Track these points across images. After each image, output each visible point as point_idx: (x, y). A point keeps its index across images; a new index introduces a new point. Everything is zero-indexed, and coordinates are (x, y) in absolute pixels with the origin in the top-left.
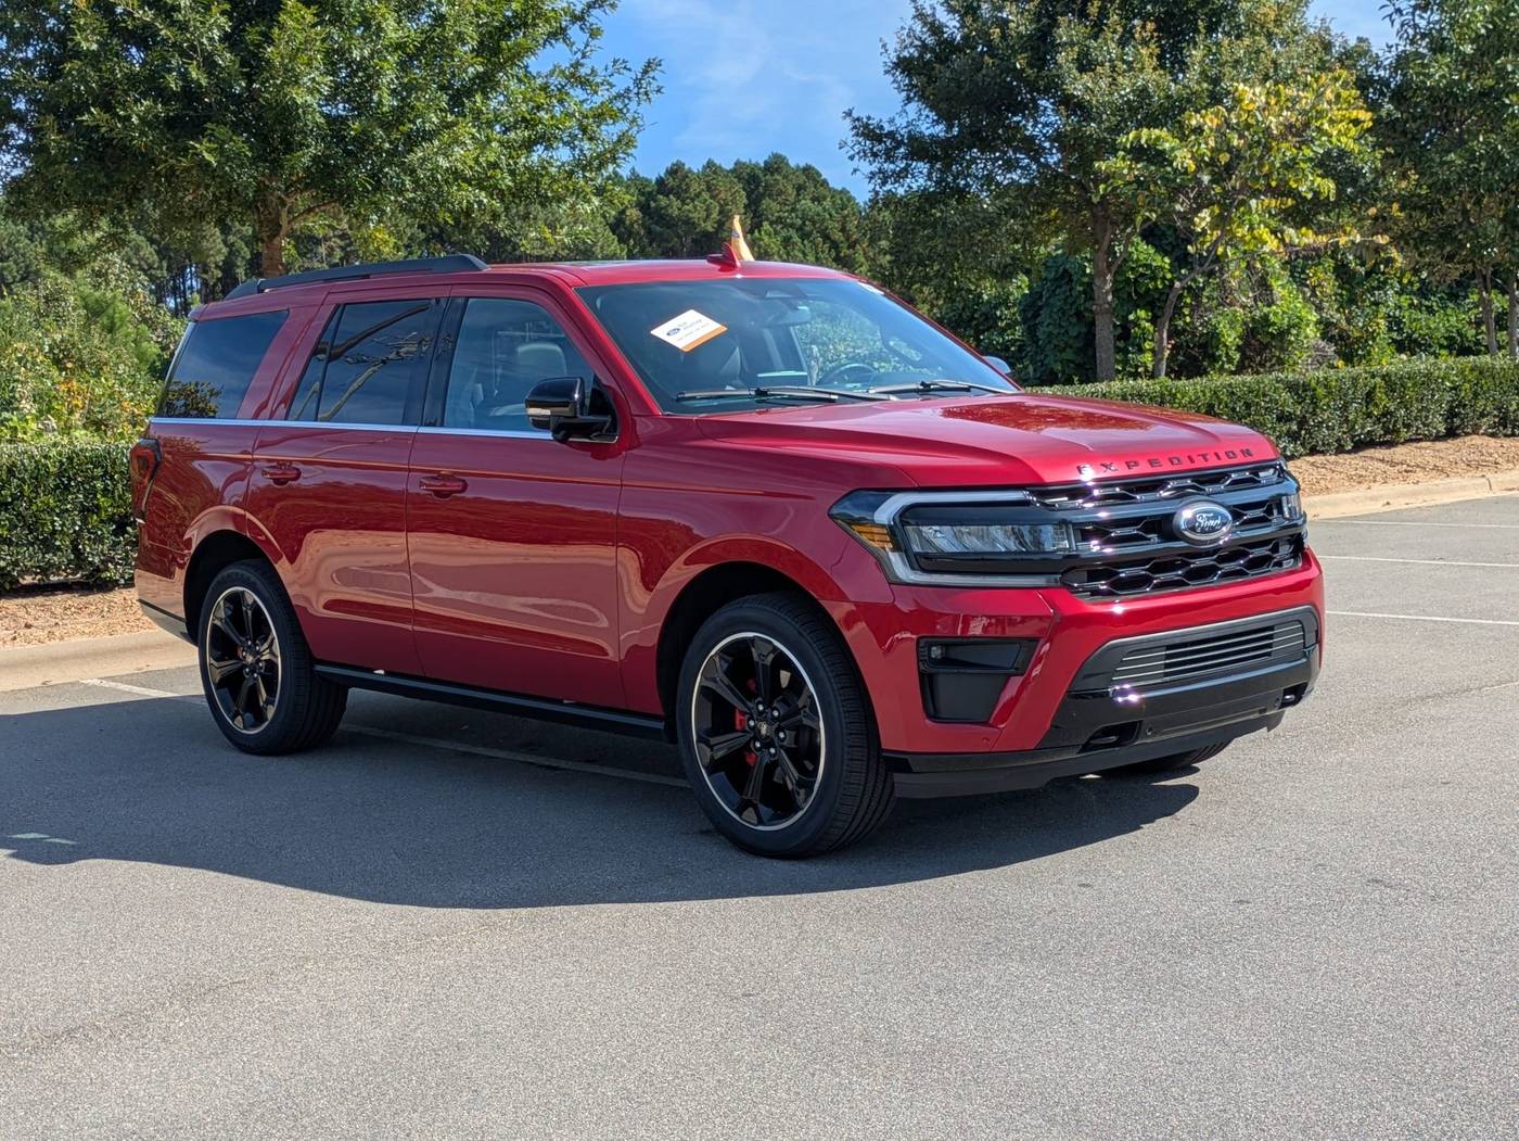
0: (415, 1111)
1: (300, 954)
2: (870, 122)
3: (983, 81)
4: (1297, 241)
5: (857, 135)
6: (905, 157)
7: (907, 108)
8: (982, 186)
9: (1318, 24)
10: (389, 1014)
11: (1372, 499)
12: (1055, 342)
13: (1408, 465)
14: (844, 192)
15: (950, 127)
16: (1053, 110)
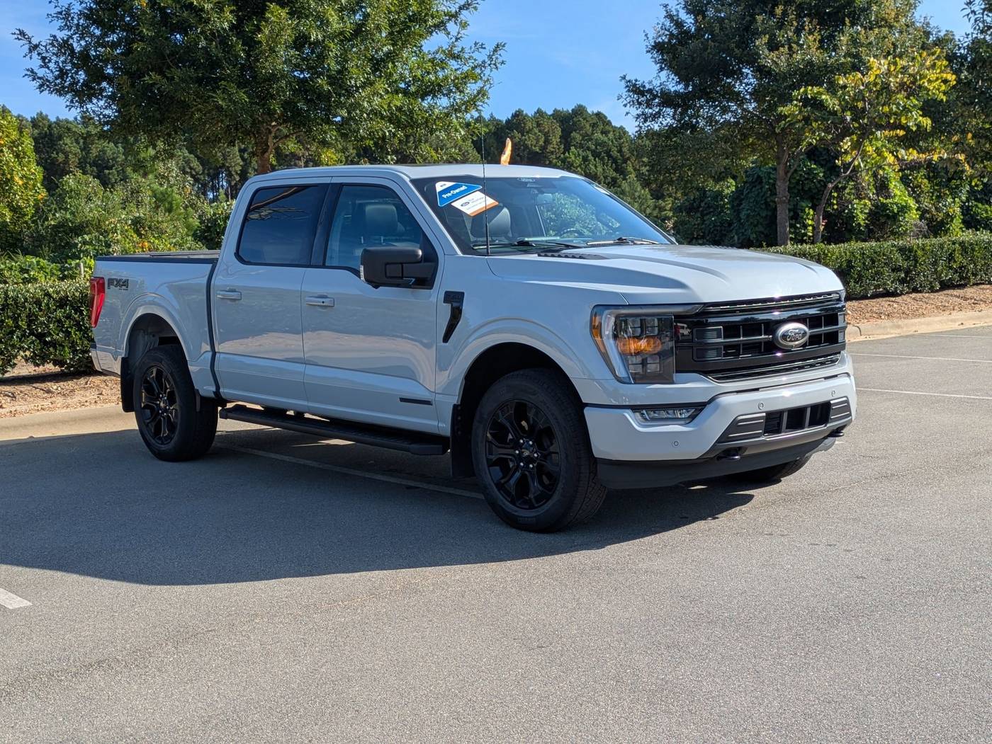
0: (316, 724)
1: (253, 612)
2: (637, 83)
3: (708, 57)
4: (906, 157)
5: (629, 91)
6: (659, 105)
7: (660, 74)
8: (707, 123)
9: (922, 20)
10: (306, 655)
11: (952, 321)
12: (751, 220)
13: (975, 300)
14: (622, 128)
15: (687, 86)
16: (752, 75)
